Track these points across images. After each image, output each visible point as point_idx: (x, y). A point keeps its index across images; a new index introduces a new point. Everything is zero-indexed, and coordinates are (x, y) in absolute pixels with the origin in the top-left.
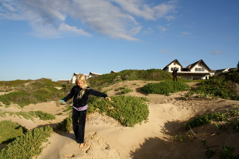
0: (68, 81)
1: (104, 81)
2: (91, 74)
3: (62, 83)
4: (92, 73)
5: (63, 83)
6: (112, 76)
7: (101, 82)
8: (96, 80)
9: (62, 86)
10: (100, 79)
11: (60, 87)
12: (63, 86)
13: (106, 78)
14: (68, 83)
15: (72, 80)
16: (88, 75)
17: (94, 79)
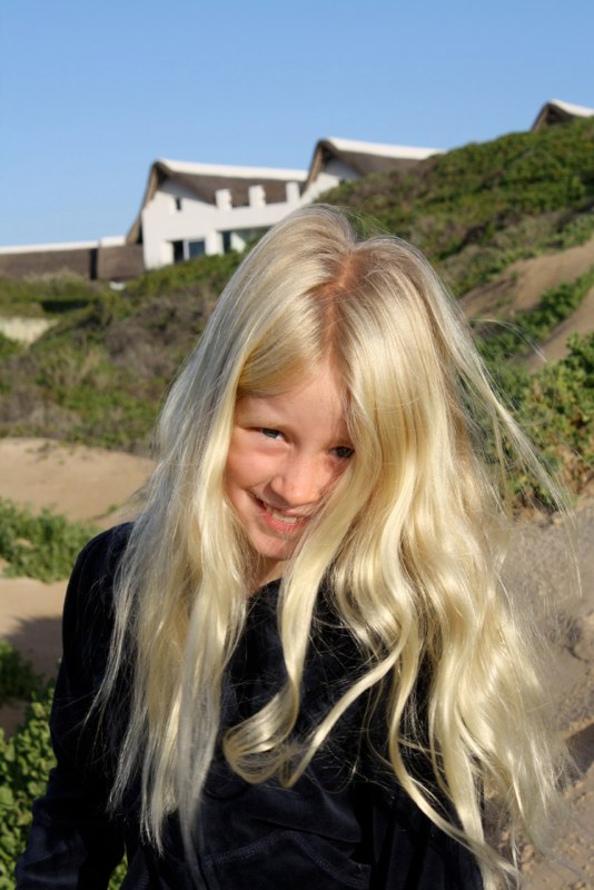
0: (94, 253)
1: (500, 208)
2: (327, 155)
3: (32, 279)
4: (342, 144)
5: (47, 277)
6: (570, 156)
7: (463, 221)
8: (406, 209)
9: (36, 307)
10: (447, 191)
11: (26, 315)
12: (50, 307)
13: (513, 174)
14: (93, 275)
15: (140, 240)
16: (302, 175)
17: (380, 200)
